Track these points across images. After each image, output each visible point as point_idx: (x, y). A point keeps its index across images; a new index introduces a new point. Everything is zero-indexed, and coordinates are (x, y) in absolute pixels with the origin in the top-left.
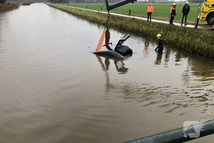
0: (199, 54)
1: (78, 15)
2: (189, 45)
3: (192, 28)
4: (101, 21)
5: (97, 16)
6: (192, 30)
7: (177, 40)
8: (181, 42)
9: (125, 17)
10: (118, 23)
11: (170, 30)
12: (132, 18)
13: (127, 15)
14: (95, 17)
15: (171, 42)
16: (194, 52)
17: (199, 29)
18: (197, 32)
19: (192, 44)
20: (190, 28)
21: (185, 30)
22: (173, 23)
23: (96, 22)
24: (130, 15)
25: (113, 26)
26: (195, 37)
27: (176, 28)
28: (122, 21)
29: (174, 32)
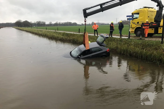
0: (135, 57)
1: (39, 34)
2: (127, 50)
3: (126, 39)
4: (58, 37)
5: (54, 34)
6: (126, 40)
7: (117, 47)
8: (120, 49)
9: (76, 34)
10: (71, 38)
11: (111, 41)
12: (81, 34)
13: (77, 33)
14: (53, 35)
15: (112, 49)
16: (131, 55)
17: (132, 39)
18: (131, 41)
19: (129, 49)
20: (125, 39)
21: (121, 40)
22: (112, 36)
23: (54, 38)
24: (79, 32)
25: (68, 41)
26: (130, 44)
27: (115, 39)
28: (74, 36)
29: (113, 42)
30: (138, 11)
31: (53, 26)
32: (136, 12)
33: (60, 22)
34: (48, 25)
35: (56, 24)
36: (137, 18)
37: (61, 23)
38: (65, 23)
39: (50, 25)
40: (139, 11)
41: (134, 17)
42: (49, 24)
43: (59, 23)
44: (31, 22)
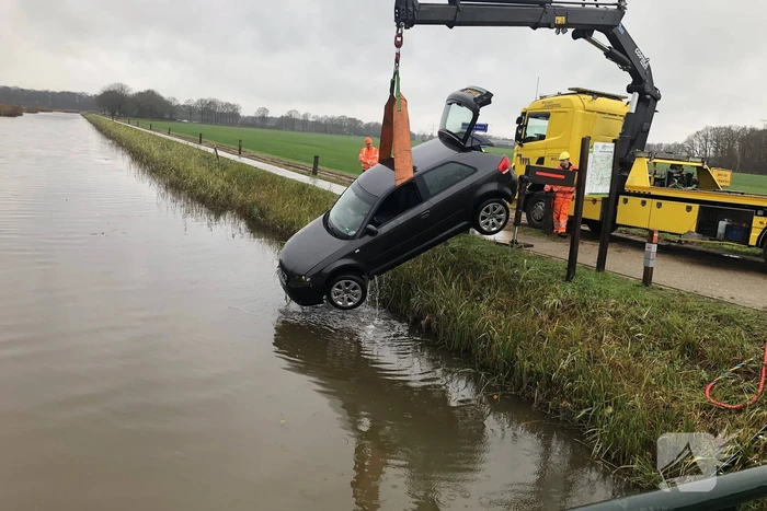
24: (314, 174)
30: (547, 107)
31: (271, 128)
32: (539, 108)
33: (305, 115)
34: (251, 123)
35: (288, 123)
36: (542, 137)
37: (311, 119)
38: (332, 120)
39: (262, 121)
40: (551, 106)
41: (530, 133)
42: (253, 118)
43: (301, 118)
44: (174, 99)
